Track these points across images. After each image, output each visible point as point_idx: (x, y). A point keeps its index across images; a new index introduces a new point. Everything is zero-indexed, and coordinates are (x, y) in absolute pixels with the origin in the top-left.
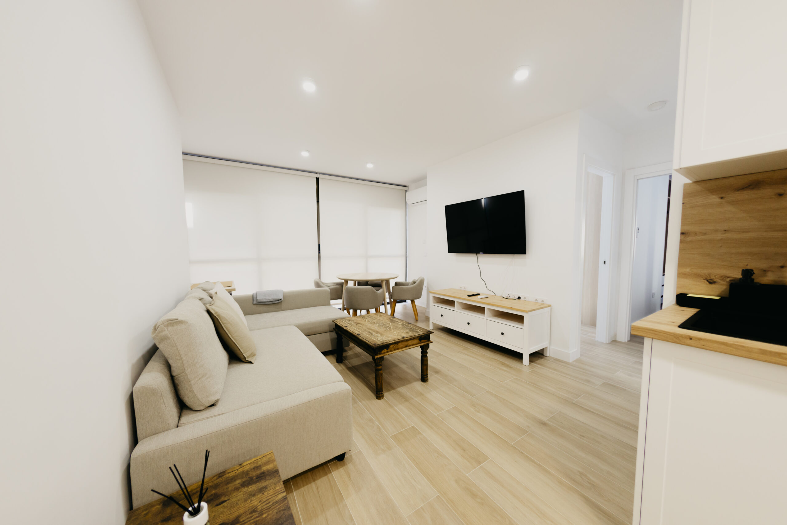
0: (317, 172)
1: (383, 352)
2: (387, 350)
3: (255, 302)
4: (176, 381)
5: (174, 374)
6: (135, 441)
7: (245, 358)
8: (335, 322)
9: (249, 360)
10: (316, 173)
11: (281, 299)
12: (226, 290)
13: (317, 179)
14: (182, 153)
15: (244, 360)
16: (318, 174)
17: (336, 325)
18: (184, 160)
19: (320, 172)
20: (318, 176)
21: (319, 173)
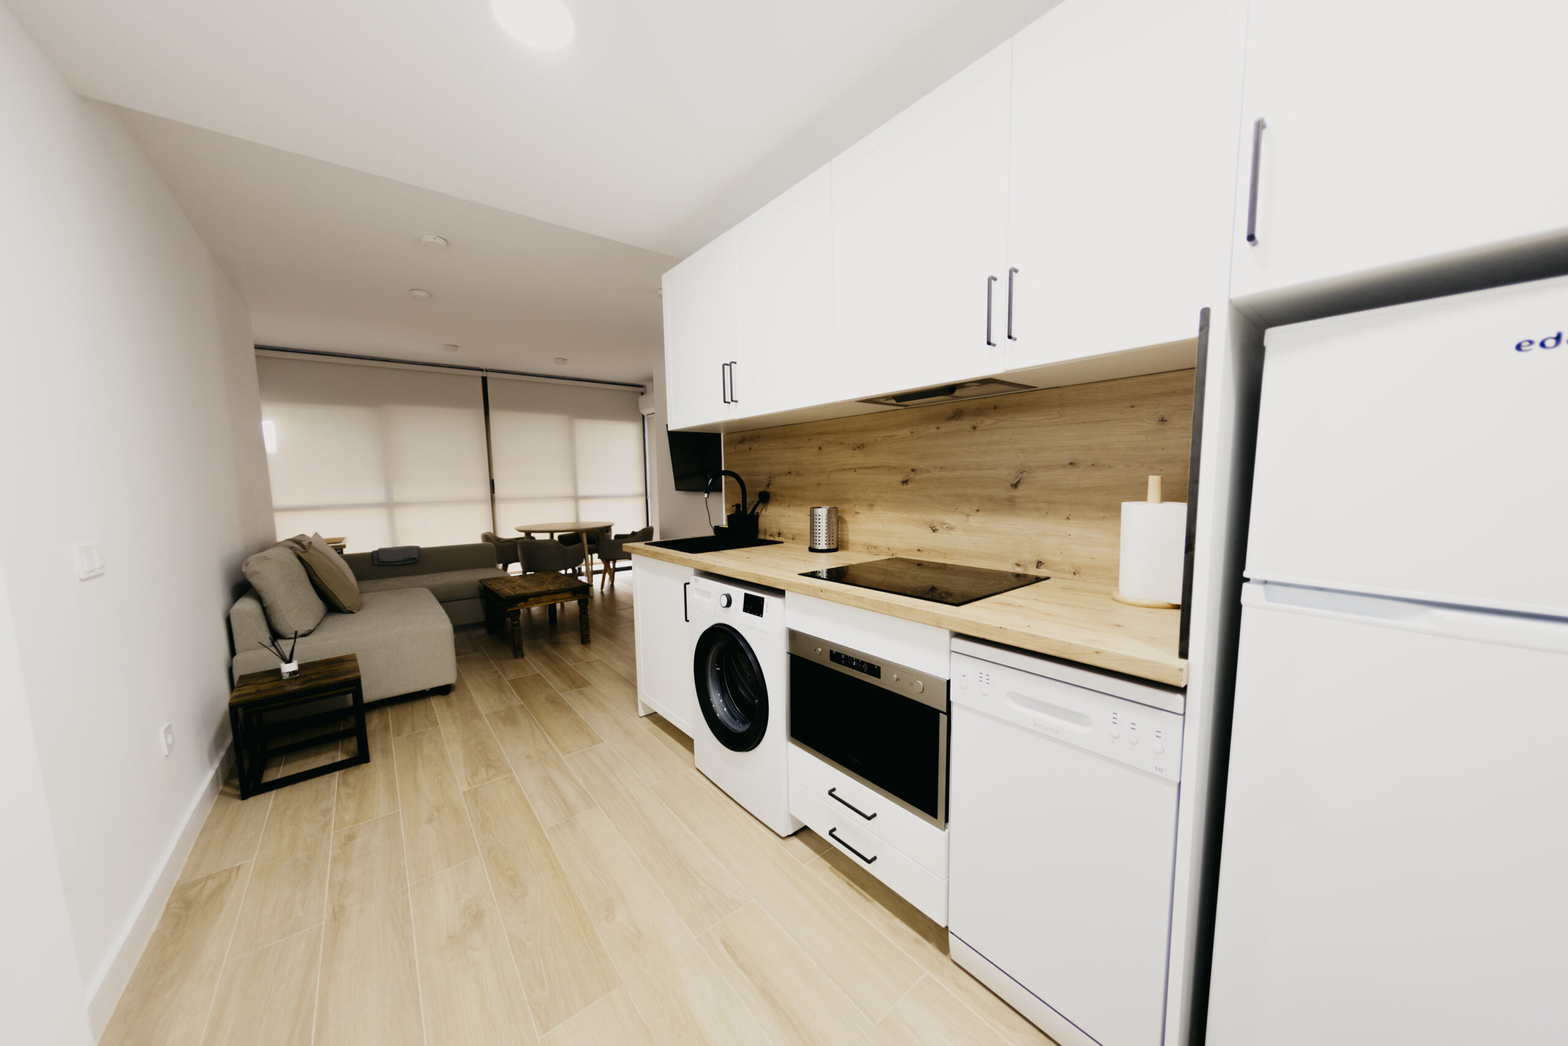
0: (482, 368)
1: (519, 605)
2: (525, 603)
3: (376, 562)
4: (268, 612)
5: (265, 605)
6: (233, 652)
7: (345, 608)
8: (483, 582)
9: (350, 609)
10: (482, 370)
11: (415, 559)
12: (333, 547)
13: (484, 380)
14: (253, 346)
15: (344, 611)
16: (485, 373)
17: (485, 587)
18: (257, 357)
19: (487, 368)
20: (485, 374)
21: (487, 371)
